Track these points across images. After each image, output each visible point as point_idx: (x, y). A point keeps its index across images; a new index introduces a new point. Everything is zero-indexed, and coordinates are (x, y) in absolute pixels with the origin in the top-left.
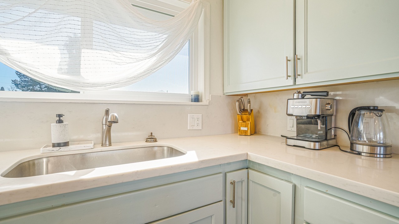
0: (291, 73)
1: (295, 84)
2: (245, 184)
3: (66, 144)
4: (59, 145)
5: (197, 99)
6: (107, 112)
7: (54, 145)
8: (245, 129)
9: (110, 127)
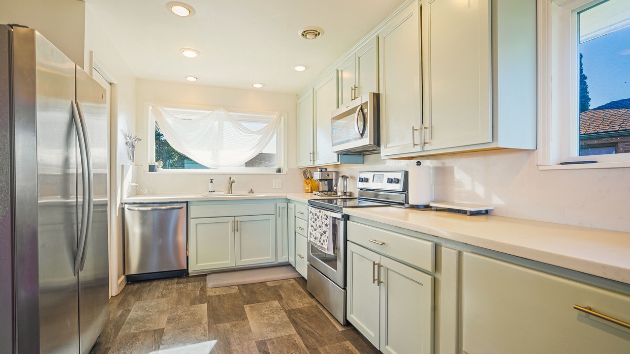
0: (312, 159)
1: (314, 165)
2: (286, 209)
3: (214, 191)
4: (211, 192)
5: (279, 171)
6: (230, 178)
7: (209, 192)
8: (308, 188)
9: (231, 184)
